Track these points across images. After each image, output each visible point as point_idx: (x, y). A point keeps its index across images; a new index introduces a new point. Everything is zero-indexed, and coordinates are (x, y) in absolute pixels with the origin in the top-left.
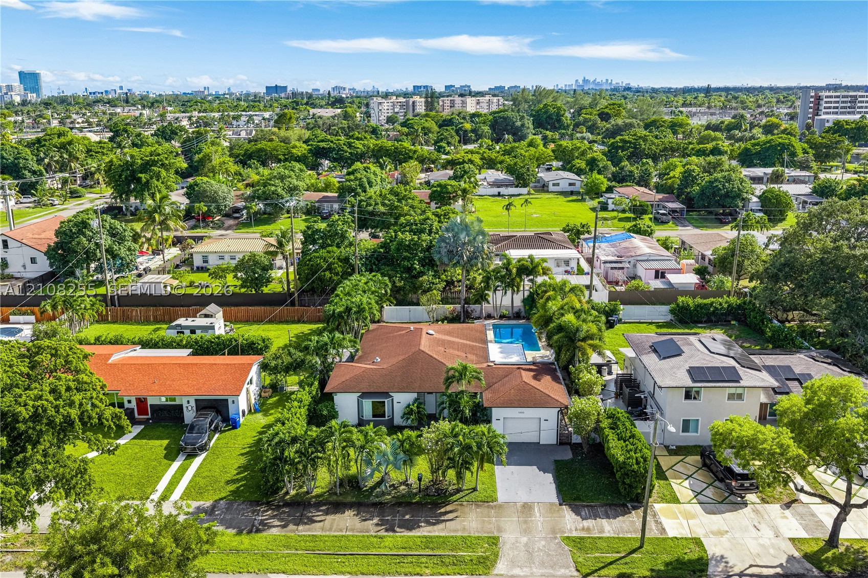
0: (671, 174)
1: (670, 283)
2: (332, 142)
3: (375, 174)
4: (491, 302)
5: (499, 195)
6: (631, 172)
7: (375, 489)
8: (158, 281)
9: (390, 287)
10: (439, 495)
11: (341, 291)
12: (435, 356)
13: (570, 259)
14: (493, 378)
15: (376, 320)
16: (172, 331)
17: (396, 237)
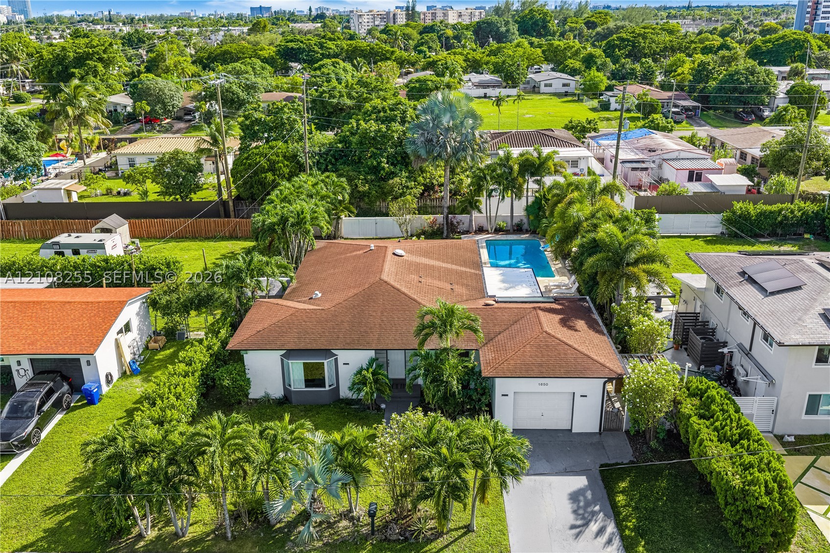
0: (679, 71)
1: (712, 186)
2: (302, 42)
3: (345, 70)
4: (484, 210)
5: (485, 96)
6: (633, 69)
7: (295, 527)
8: (57, 186)
9: (349, 191)
10: (406, 539)
11: (277, 196)
12: (404, 289)
13: (580, 158)
14: (495, 325)
15: (324, 234)
16: (48, 251)
17: (358, 129)
